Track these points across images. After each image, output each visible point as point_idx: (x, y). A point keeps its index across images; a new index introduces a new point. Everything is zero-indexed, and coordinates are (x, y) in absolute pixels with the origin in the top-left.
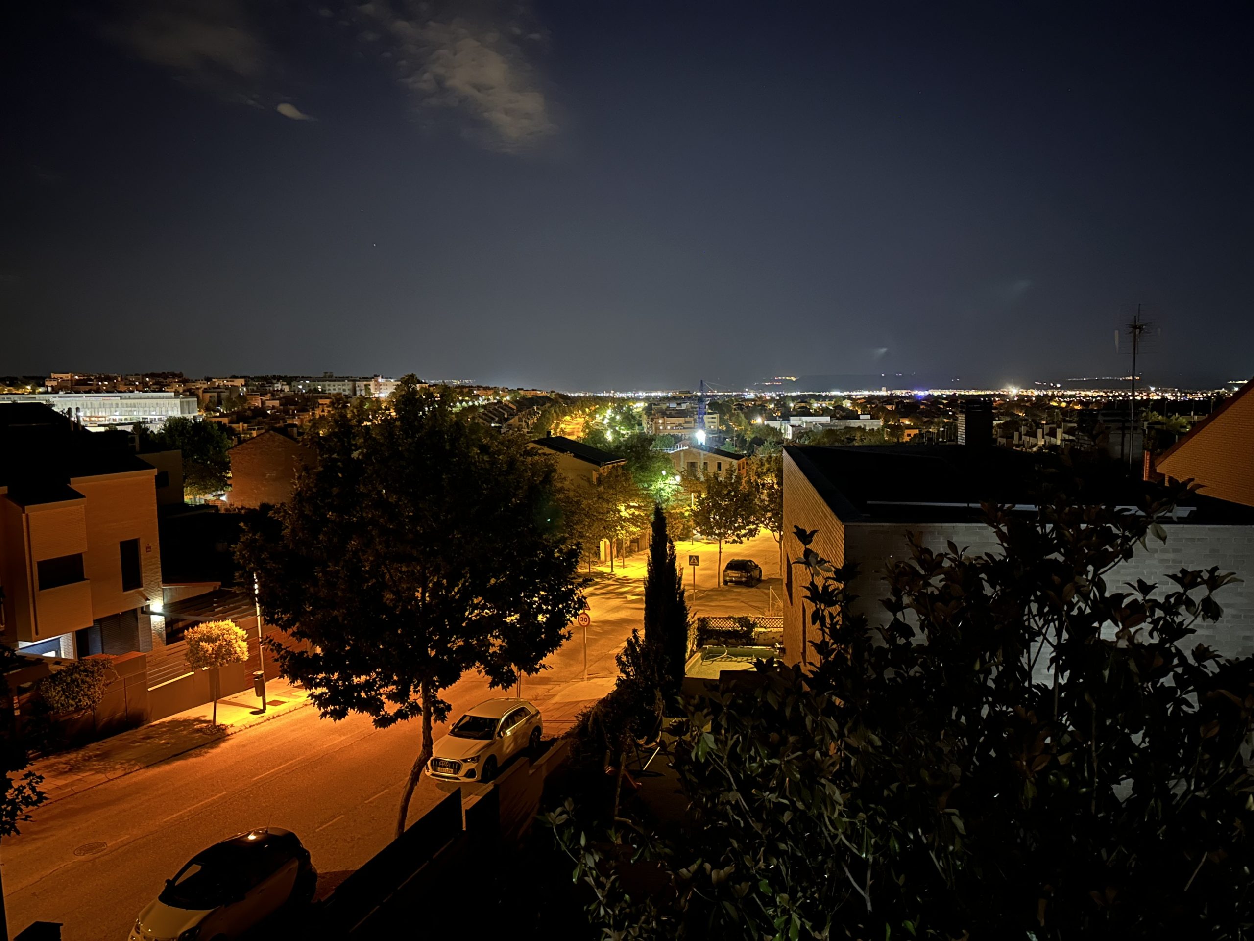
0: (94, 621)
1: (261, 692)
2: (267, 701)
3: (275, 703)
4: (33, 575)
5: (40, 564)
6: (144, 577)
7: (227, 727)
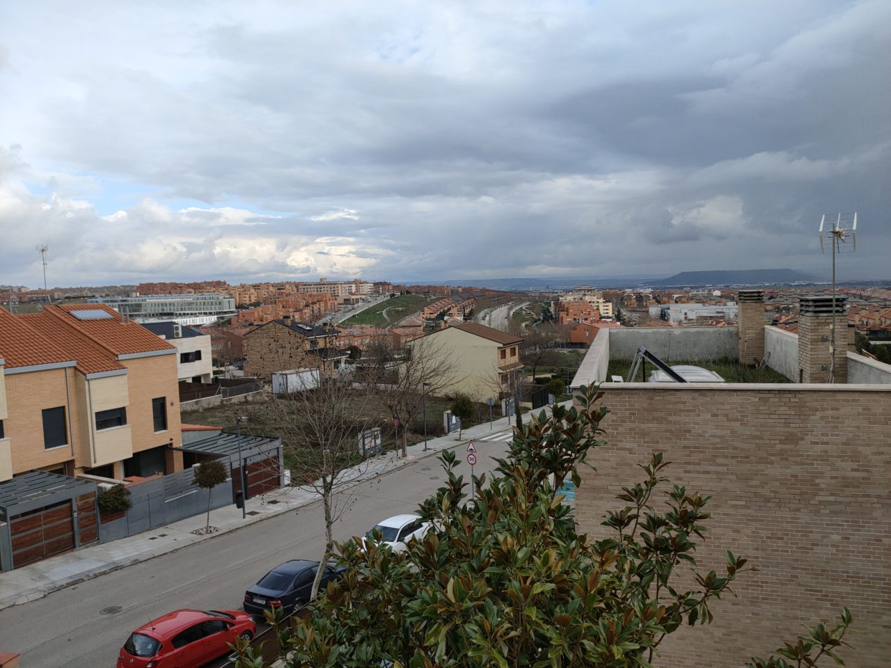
0: (134, 454)
1: (241, 506)
2: (247, 512)
3: (252, 513)
4: (92, 421)
5: (97, 414)
6: (169, 424)
7: (217, 530)
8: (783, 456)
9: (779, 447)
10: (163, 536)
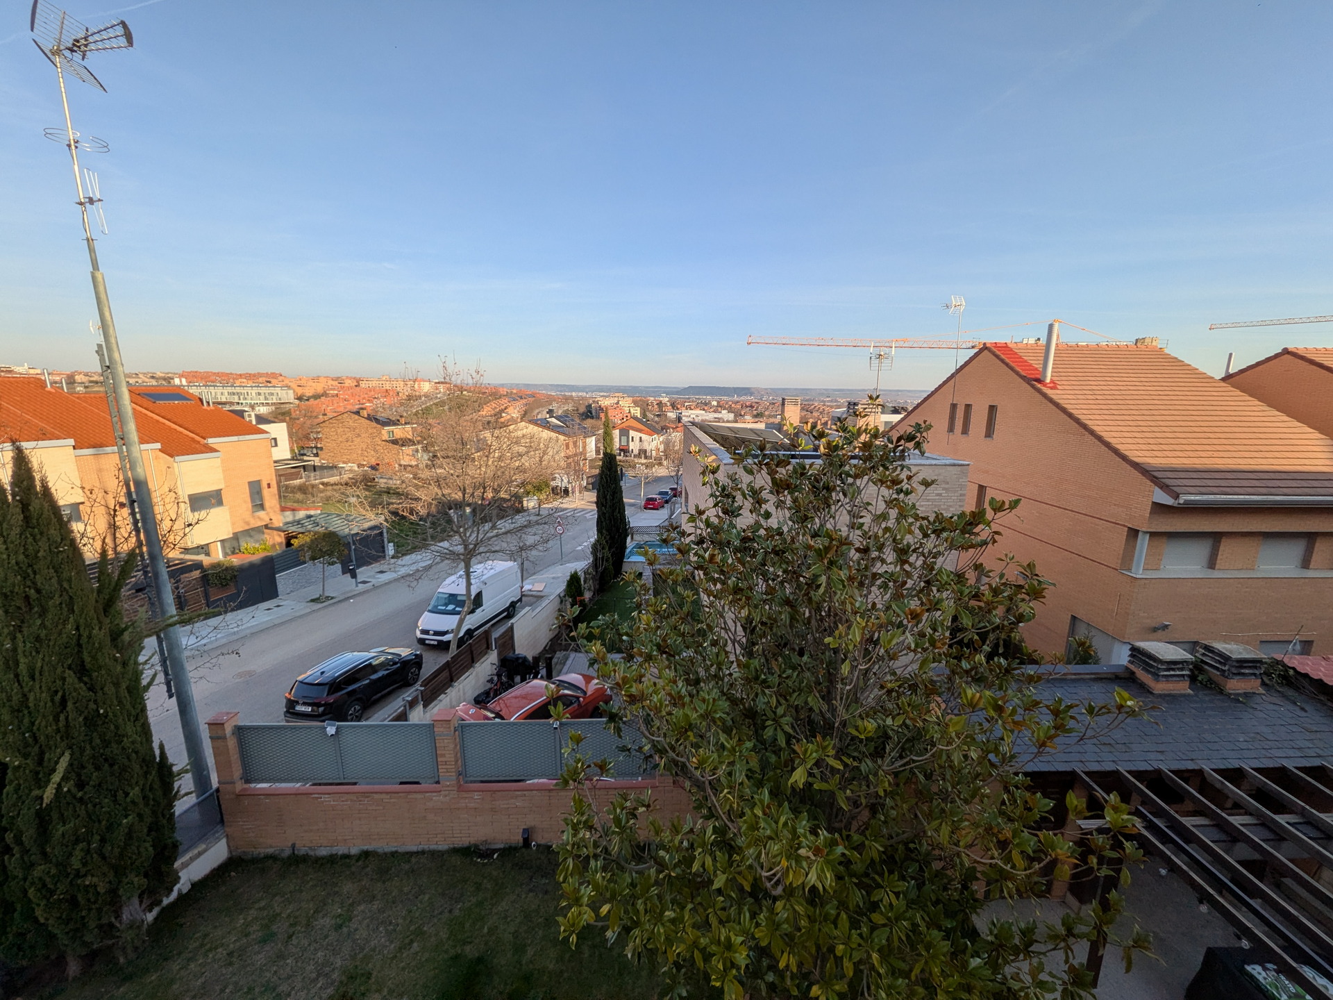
0: (233, 534)
1: (354, 576)
5: (190, 496)
6: (267, 505)
7: (332, 598)
10: (278, 606)
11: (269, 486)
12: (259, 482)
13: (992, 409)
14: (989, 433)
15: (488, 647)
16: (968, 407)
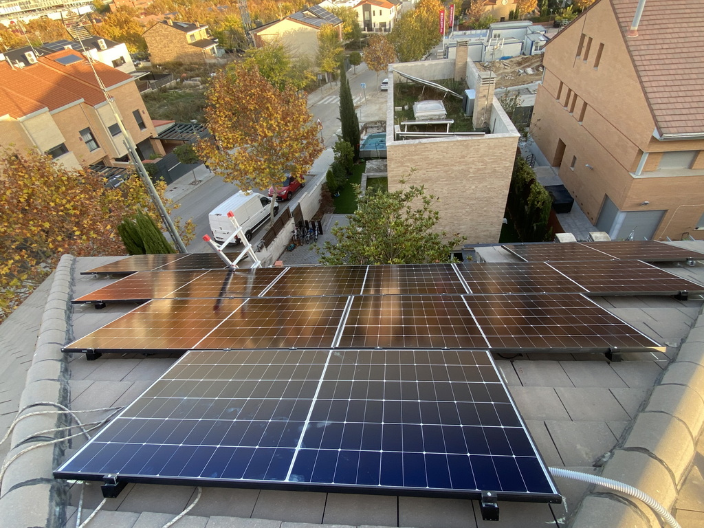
4: (108, 133)
6: (146, 124)
7: (201, 181)
8: (460, 163)
9: (459, 160)
10: (175, 188)
11: (144, 113)
12: (138, 110)
13: (602, 45)
14: (596, 65)
15: (289, 217)
16: (591, 39)
